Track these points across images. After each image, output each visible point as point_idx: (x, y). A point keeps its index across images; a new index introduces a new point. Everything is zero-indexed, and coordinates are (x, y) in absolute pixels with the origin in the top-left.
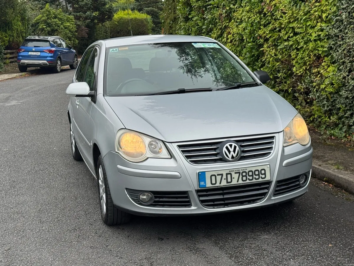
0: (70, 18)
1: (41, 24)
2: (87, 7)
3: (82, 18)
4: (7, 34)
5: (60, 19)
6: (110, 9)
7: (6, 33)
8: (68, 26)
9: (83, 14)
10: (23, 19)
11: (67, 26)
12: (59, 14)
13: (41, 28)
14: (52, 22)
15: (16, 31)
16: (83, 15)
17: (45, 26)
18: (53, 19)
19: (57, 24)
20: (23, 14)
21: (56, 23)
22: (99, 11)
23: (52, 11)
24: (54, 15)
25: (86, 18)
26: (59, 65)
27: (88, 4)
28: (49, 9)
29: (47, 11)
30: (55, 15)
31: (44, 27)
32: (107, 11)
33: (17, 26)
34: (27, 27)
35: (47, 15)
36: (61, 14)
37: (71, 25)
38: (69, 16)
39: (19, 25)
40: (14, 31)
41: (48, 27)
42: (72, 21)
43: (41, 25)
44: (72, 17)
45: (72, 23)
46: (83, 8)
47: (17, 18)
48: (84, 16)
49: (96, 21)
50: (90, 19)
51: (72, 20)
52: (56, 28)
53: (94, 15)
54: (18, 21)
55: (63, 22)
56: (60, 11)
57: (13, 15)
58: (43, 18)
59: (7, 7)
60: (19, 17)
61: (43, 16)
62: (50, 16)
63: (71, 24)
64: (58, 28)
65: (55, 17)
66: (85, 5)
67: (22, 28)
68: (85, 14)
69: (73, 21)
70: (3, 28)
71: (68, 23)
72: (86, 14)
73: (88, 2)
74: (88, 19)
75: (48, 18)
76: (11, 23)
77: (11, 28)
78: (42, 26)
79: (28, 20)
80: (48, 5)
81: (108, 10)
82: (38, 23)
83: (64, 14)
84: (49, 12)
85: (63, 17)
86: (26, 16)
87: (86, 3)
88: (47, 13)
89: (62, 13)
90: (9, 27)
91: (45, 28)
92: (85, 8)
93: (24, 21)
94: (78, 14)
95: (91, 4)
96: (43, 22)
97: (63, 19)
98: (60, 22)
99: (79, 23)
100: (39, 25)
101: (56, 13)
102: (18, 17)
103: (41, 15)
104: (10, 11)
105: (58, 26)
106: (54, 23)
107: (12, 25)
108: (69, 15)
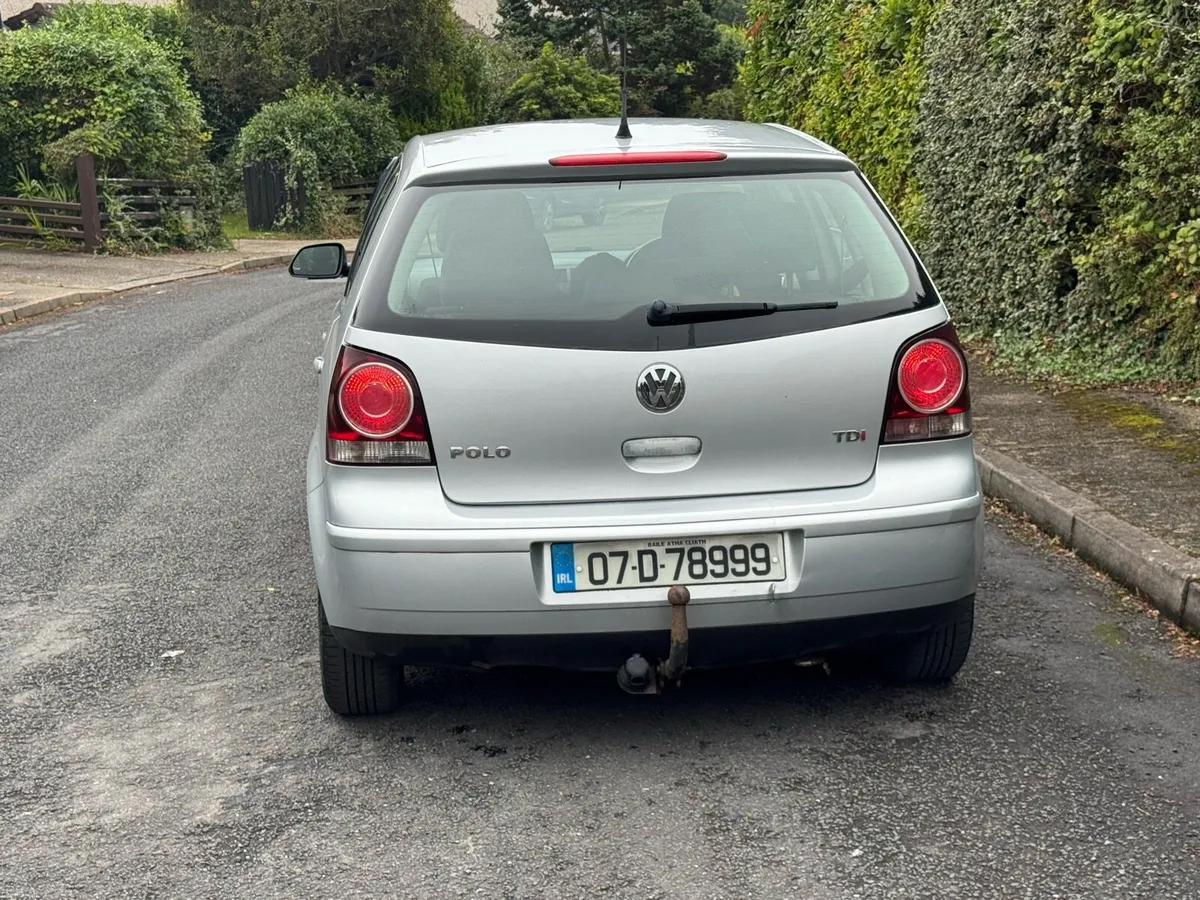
0: (607, 81)
1: (527, 99)
2: (659, 48)
3: (644, 82)
4: (425, 127)
5: (580, 86)
6: (728, 55)
7: (423, 123)
8: (601, 103)
9: (646, 70)
10: (471, 88)
11: (598, 106)
12: (578, 72)
13: (526, 111)
14: (556, 95)
15: (449, 118)
16: (646, 73)
17: (536, 104)
18: (561, 85)
19: (571, 99)
20: (471, 73)
21: (567, 97)
22: (697, 60)
23: (560, 64)
24: (563, 75)
25: (655, 82)
26: (550, 214)
27: (664, 40)
28: (552, 56)
29: (545, 62)
30: (566, 75)
31: (535, 107)
32: (716, 61)
33: (454, 107)
34: (480, 108)
35: (543, 77)
36: (584, 72)
37: (610, 103)
38: (607, 77)
39: (459, 104)
40: (444, 118)
41: (545, 107)
42: (613, 91)
43: (527, 102)
44: (613, 78)
45: (614, 95)
46: (648, 51)
47: (453, 85)
48: (650, 75)
49: (688, 89)
50: (667, 84)
51: (612, 86)
52: (567, 110)
53: (682, 71)
54: (456, 93)
55: (587, 92)
56: (582, 62)
57: (442, 78)
58: (533, 83)
59: (427, 56)
60: (461, 83)
61: (534, 78)
62: (553, 77)
63: (610, 98)
64: (573, 109)
65: (568, 80)
66: (655, 44)
67: (466, 112)
68: (653, 70)
69: (616, 92)
70: (416, 111)
71: (602, 95)
72: (657, 69)
73: (665, 35)
74: (661, 85)
75: (547, 83)
76: (438, 98)
77: (437, 110)
78: (529, 106)
79: (484, 91)
80: (550, 46)
81: (720, 58)
82: (520, 96)
83: (593, 71)
84: (551, 65)
85: (588, 78)
86: (480, 80)
87: (658, 39)
88: (544, 69)
89: (586, 69)
90: (430, 109)
91: (538, 109)
92: (653, 53)
93: (473, 93)
94: (634, 69)
95: (673, 42)
96: (533, 94)
97: (588, 86)
98: (579, 95)
99: (633, 96)
100: (521, 103)
101: (570, 68)
102: (457, 81)
103: (526, 76)
104: (435, 67)
105: (575, 107)
106: (562, 97)
107: (439, 104)
108: (608, 73)
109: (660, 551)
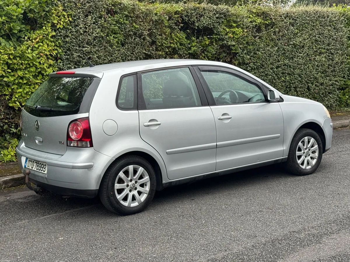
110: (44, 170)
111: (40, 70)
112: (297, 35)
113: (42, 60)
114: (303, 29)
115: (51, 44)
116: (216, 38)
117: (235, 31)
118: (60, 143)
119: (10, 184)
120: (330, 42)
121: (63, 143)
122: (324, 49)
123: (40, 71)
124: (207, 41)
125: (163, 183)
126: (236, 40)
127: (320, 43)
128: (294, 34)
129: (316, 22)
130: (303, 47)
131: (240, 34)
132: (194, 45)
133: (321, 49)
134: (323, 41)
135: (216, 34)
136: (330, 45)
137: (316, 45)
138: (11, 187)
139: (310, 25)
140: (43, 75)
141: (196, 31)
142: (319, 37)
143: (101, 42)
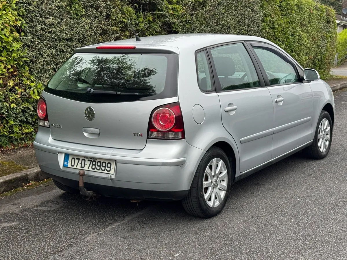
109: (86, 160)
110: (108, 169)
111: (5, 44)
112: (224, 15)
113: (6, 32)
114: (229, 10)
115: (14, 13)
116: (159, 15)
117: (175, 7)
118: (135, 135)
119: (2, 188)
120: (249, 23)
121: (141, 135)
122: (245, 30)
123: (5, 46)
124: (151, 17)
125: (236, 177)
126: (177, 18)
127: (241, 24)
128: (222, 14)
129: (238, 3)
130: (229, 27)
131: (181, 11)
132: (141, 21)
133: (243, 30)
134: (244, 22)
135: (159, 10)
136: (250, 26)
137: (239, 26)
138: (4, 192)
139: (234, 6)
140: (8, 50)
141: (142, 6)
142: (241, 18)
143: (61, 13)
